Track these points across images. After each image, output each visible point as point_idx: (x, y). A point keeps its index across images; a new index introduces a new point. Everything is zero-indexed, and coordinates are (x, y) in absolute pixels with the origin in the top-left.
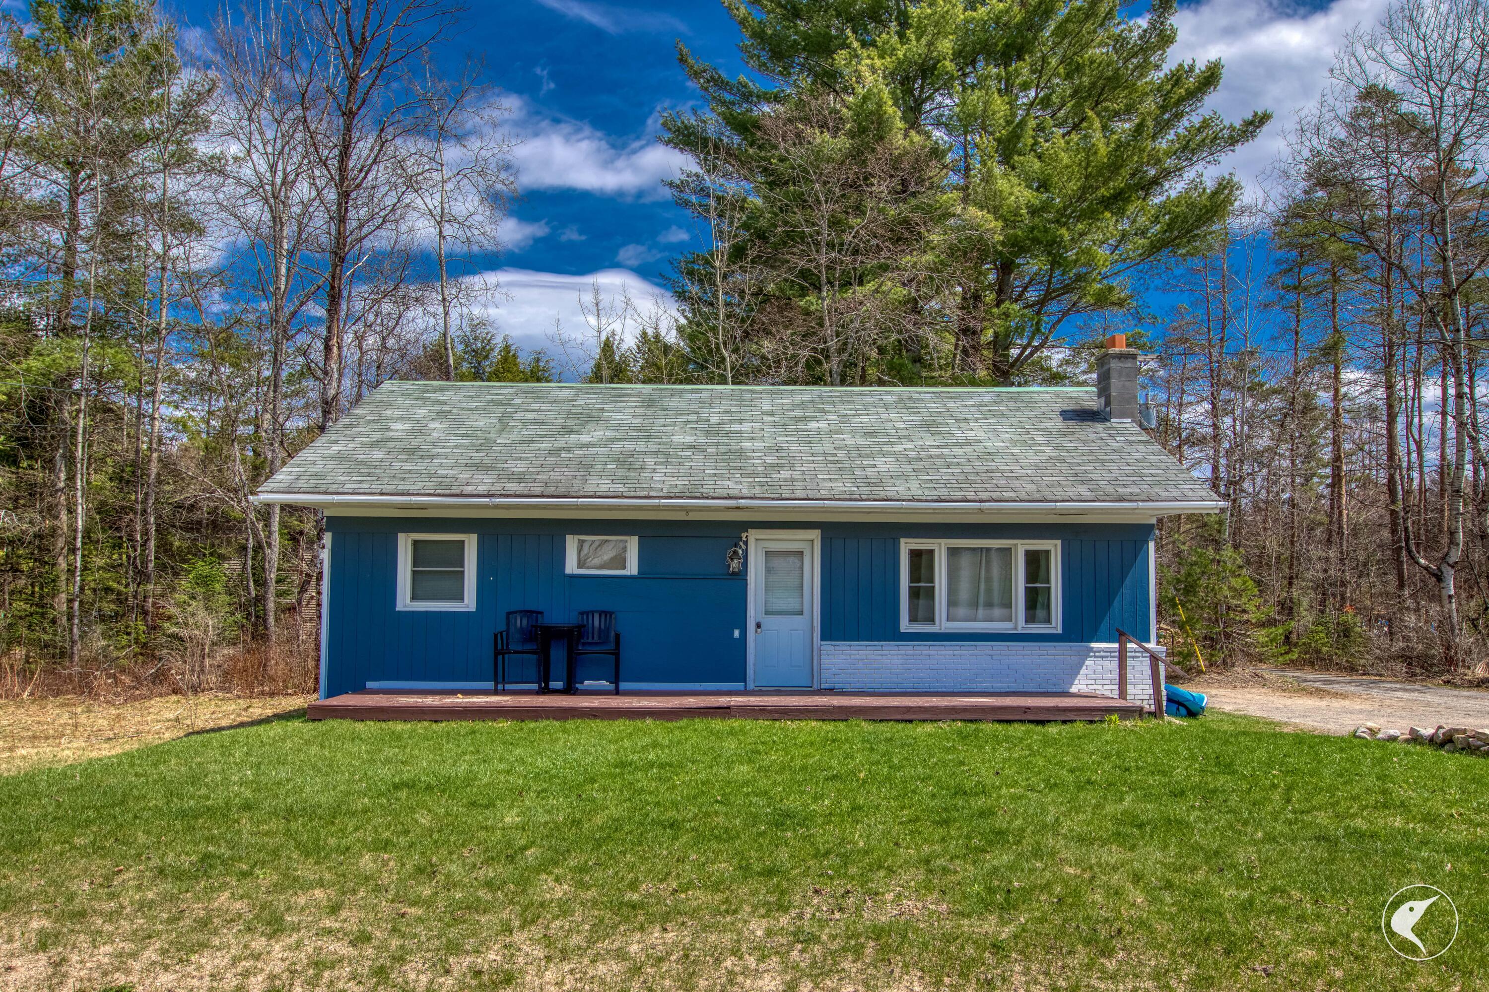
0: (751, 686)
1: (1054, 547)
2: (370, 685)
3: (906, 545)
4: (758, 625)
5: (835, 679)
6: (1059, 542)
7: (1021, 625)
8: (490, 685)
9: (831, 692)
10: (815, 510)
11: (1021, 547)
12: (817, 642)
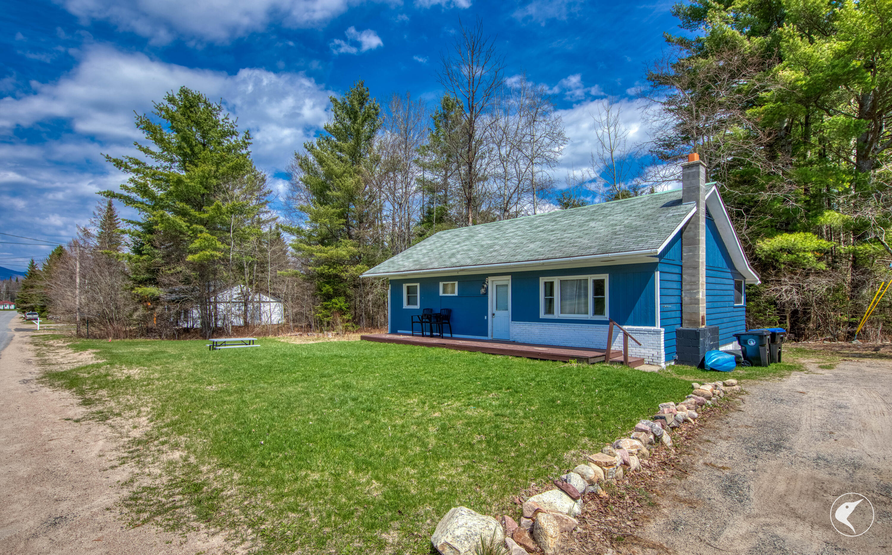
0: (490, 337)
1: (605, 277)
2: (399, 331)
3: (542, 280)
4: (493, 314)
5: (516, 337)
6: (608, 275)
7: (590, 316)
8: (411, 332)
9: (514, 343)
10: (507, 267)
11: (591, 278)
12: (511, 322)
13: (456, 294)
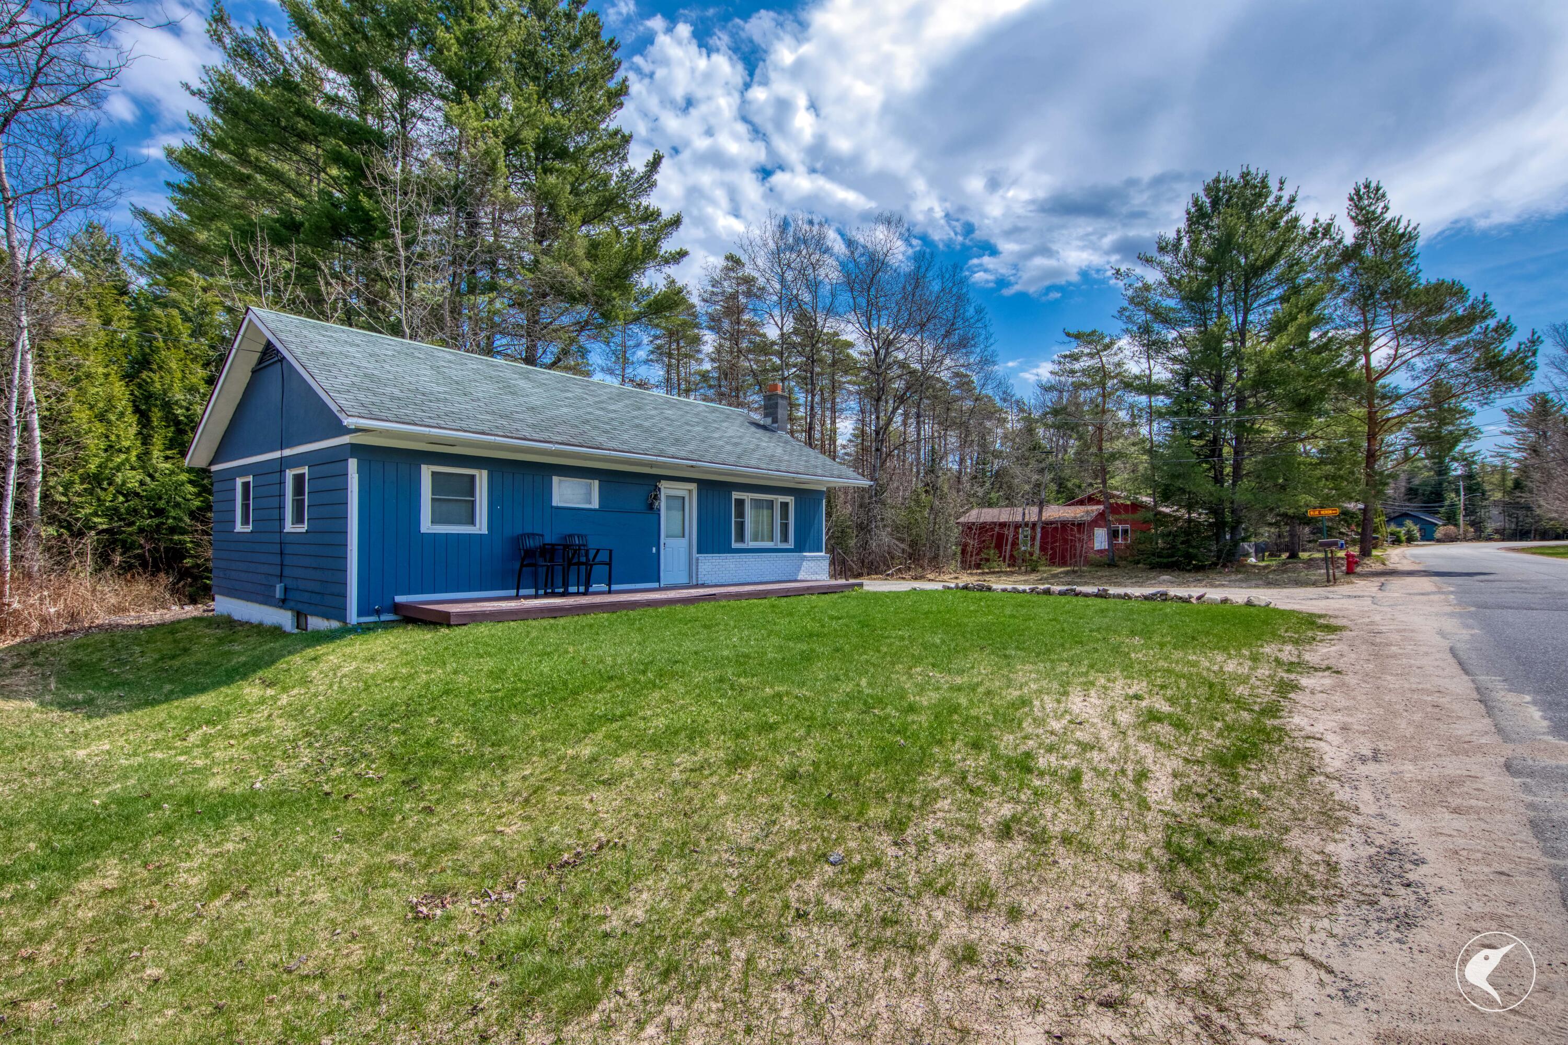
0: (662, 586)
1: (791, 501)
2: (398, 598)
3: (733, 497)
4: (665, 544)
5: (704, 578)
6: (793, 498)
7: (778, 544)
11: (778, 500)
12: (695, 555)
13: (595, 505)
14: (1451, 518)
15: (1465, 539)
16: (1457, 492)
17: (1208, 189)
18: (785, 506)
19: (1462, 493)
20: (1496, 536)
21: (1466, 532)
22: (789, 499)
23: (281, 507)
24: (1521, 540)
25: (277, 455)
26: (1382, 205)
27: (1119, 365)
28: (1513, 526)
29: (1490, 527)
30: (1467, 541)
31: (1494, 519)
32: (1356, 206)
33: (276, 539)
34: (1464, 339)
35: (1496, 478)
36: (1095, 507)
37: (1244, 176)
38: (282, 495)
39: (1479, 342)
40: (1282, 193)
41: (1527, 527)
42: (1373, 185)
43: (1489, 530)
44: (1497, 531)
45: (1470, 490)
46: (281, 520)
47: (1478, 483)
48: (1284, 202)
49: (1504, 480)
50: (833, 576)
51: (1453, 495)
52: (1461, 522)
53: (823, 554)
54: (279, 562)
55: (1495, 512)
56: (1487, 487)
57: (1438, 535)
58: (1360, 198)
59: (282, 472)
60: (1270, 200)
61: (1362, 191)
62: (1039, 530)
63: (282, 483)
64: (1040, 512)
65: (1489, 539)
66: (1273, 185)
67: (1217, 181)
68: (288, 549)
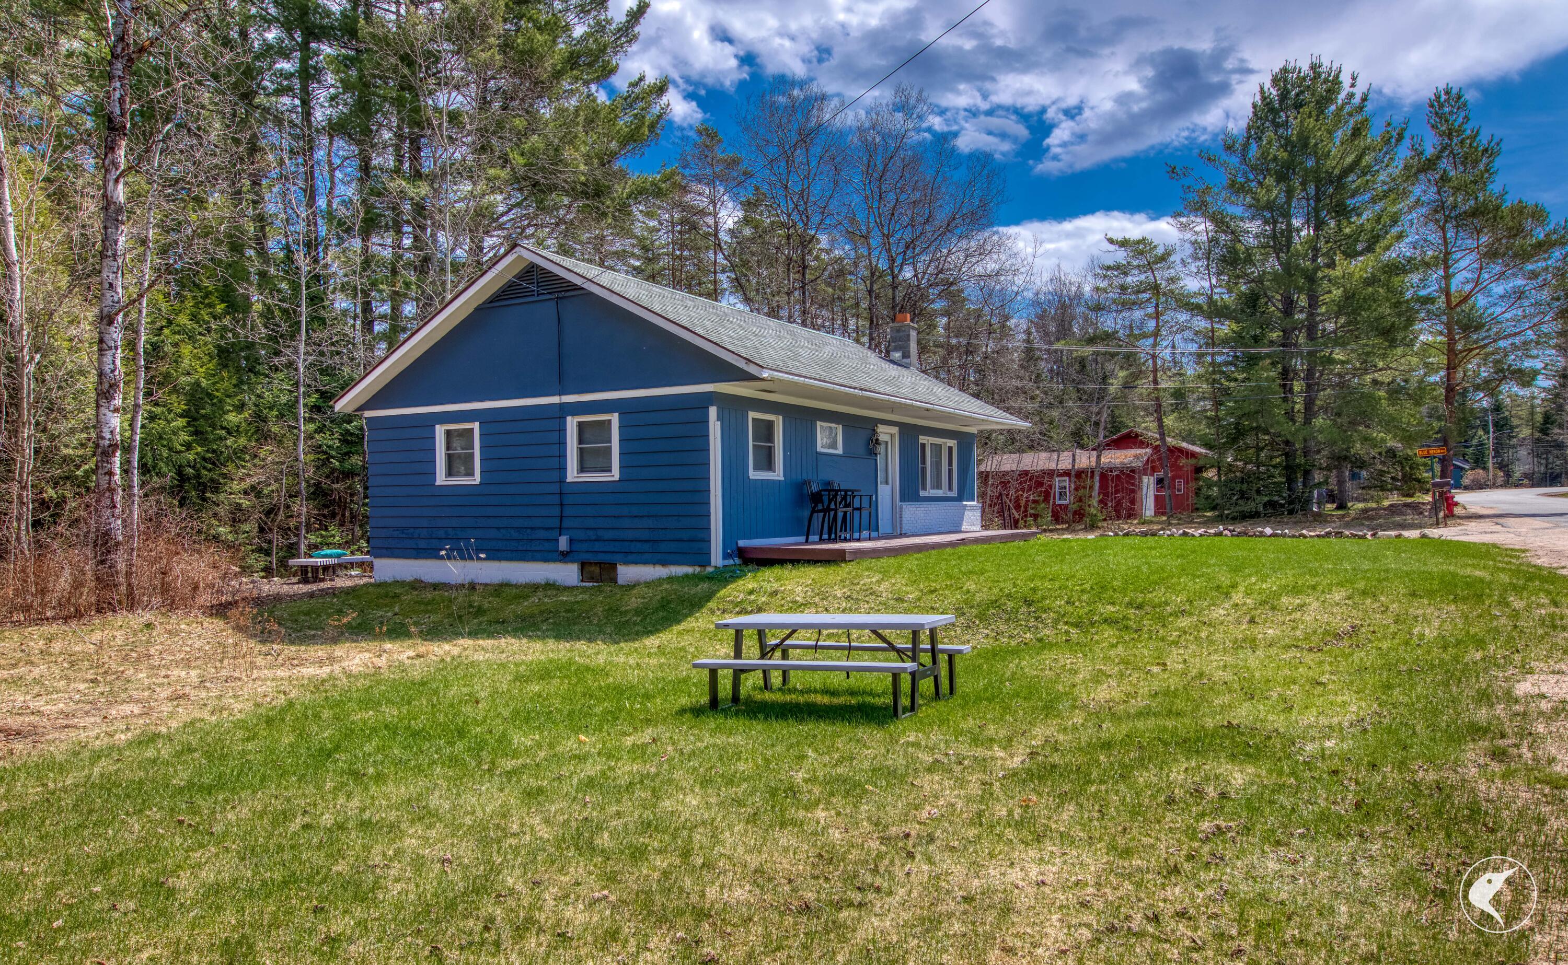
1: (954, 445)
2: (740, 543)
5: (906, 527)
6: (956, 442)
7: (945, 492)
11: (946, 444)
12: (899, 503)
13: (840, 451)
14: (1479, 461)
15: (1494, 486)
16: (1485, 428)
17: (1275, 81)
18: (950, 449)
19: (1491, 430)
20: (1525, 482)
21: (1495, 476)
22: (952, 443)
23: (563, 456)
24: (1551, 486)
25: (555, 400)
26: (1462, 114)
27: (1172, 280)
28: (1543, 469)
29: (1519, 470)
30: (1497, 487)
31: (1523, 463)
32: (1436, 113)
33: (555, 488)
34: (1542, 264)
35: (1524, 413)
36: (1144, 451)
37: (1314, 67)
38: (562, 443)
39: (1558, 269)
40: (1354, 90)
41: (1557, 470)
42: (1454, 91)
43: (1517, 475)
44: (1526, 476)
45: (1498, 426)
46: (563, 469)
47: (1505, 418)
48: (1357, 100)
49: (1533, 413)
50: (985, 527)
51: (1481, 432)
52: (1490, 465)
53: (974, 503)
54: (558, 513)
55: (1523, 453)
56: (1515, 422)
57: (1466, 481)
58: (1441, 106)
59: (562, 419)
60: (1342, 96)
61: (1443, 98)
62: (1097, 478)
63: (562, 430)
64: (1099, 457)
65: (1518, 485)
66: (1345, 79)
67: (1285, 70)
68: (568, 500)
